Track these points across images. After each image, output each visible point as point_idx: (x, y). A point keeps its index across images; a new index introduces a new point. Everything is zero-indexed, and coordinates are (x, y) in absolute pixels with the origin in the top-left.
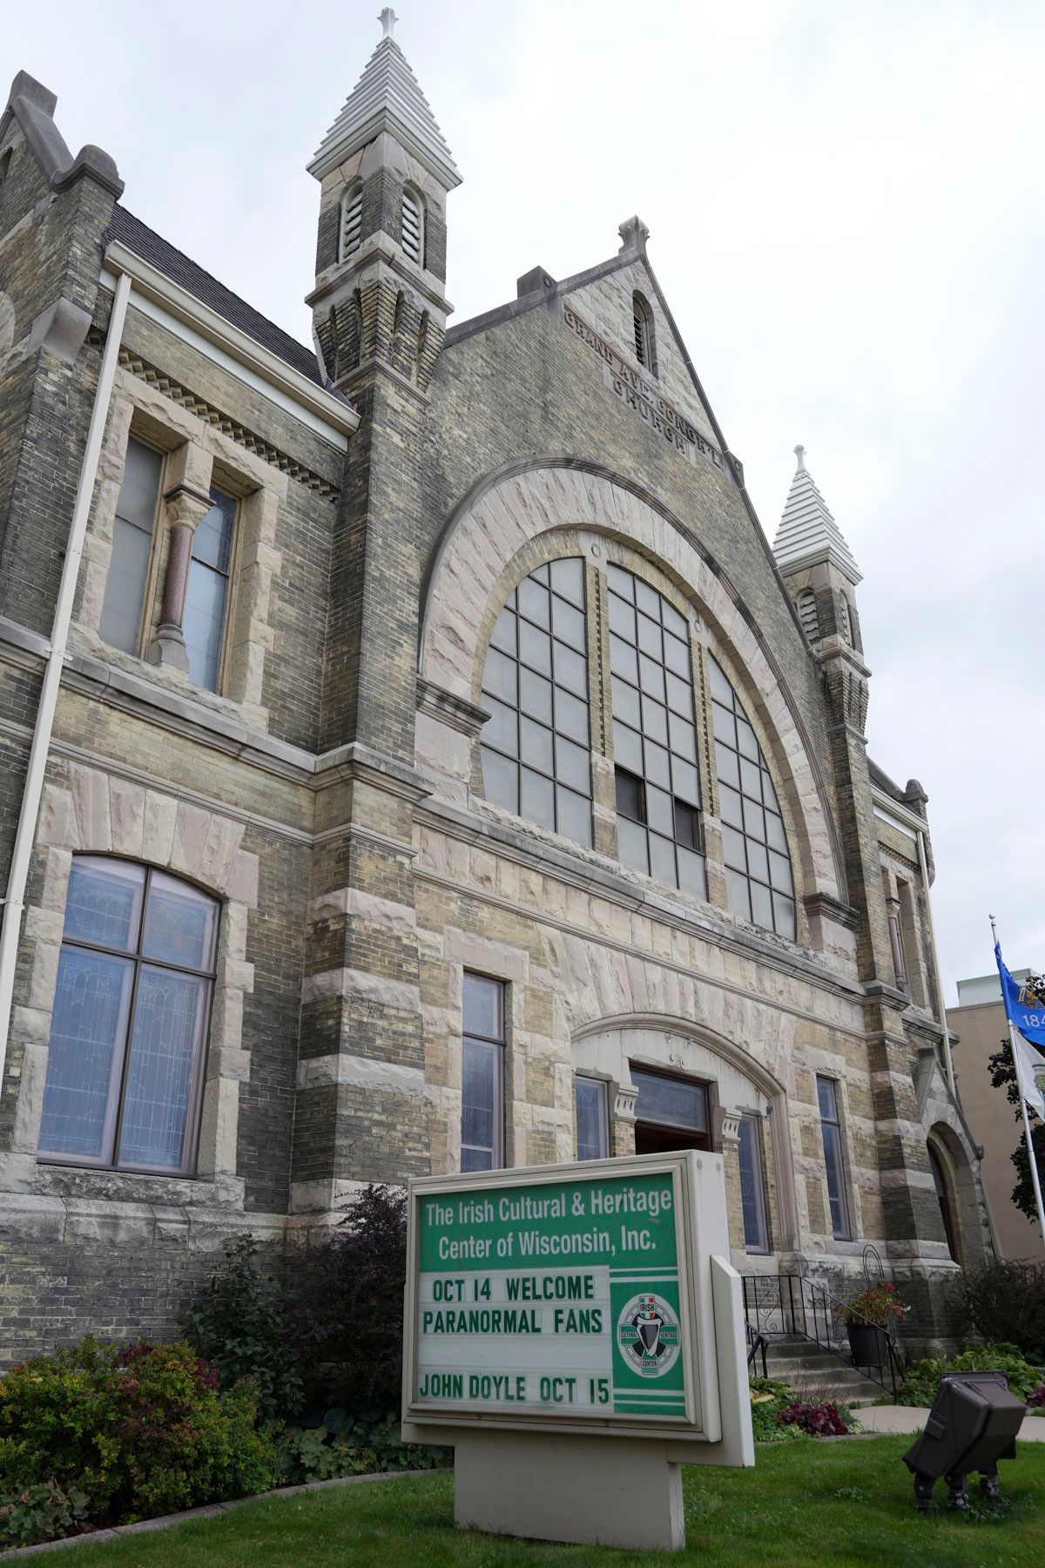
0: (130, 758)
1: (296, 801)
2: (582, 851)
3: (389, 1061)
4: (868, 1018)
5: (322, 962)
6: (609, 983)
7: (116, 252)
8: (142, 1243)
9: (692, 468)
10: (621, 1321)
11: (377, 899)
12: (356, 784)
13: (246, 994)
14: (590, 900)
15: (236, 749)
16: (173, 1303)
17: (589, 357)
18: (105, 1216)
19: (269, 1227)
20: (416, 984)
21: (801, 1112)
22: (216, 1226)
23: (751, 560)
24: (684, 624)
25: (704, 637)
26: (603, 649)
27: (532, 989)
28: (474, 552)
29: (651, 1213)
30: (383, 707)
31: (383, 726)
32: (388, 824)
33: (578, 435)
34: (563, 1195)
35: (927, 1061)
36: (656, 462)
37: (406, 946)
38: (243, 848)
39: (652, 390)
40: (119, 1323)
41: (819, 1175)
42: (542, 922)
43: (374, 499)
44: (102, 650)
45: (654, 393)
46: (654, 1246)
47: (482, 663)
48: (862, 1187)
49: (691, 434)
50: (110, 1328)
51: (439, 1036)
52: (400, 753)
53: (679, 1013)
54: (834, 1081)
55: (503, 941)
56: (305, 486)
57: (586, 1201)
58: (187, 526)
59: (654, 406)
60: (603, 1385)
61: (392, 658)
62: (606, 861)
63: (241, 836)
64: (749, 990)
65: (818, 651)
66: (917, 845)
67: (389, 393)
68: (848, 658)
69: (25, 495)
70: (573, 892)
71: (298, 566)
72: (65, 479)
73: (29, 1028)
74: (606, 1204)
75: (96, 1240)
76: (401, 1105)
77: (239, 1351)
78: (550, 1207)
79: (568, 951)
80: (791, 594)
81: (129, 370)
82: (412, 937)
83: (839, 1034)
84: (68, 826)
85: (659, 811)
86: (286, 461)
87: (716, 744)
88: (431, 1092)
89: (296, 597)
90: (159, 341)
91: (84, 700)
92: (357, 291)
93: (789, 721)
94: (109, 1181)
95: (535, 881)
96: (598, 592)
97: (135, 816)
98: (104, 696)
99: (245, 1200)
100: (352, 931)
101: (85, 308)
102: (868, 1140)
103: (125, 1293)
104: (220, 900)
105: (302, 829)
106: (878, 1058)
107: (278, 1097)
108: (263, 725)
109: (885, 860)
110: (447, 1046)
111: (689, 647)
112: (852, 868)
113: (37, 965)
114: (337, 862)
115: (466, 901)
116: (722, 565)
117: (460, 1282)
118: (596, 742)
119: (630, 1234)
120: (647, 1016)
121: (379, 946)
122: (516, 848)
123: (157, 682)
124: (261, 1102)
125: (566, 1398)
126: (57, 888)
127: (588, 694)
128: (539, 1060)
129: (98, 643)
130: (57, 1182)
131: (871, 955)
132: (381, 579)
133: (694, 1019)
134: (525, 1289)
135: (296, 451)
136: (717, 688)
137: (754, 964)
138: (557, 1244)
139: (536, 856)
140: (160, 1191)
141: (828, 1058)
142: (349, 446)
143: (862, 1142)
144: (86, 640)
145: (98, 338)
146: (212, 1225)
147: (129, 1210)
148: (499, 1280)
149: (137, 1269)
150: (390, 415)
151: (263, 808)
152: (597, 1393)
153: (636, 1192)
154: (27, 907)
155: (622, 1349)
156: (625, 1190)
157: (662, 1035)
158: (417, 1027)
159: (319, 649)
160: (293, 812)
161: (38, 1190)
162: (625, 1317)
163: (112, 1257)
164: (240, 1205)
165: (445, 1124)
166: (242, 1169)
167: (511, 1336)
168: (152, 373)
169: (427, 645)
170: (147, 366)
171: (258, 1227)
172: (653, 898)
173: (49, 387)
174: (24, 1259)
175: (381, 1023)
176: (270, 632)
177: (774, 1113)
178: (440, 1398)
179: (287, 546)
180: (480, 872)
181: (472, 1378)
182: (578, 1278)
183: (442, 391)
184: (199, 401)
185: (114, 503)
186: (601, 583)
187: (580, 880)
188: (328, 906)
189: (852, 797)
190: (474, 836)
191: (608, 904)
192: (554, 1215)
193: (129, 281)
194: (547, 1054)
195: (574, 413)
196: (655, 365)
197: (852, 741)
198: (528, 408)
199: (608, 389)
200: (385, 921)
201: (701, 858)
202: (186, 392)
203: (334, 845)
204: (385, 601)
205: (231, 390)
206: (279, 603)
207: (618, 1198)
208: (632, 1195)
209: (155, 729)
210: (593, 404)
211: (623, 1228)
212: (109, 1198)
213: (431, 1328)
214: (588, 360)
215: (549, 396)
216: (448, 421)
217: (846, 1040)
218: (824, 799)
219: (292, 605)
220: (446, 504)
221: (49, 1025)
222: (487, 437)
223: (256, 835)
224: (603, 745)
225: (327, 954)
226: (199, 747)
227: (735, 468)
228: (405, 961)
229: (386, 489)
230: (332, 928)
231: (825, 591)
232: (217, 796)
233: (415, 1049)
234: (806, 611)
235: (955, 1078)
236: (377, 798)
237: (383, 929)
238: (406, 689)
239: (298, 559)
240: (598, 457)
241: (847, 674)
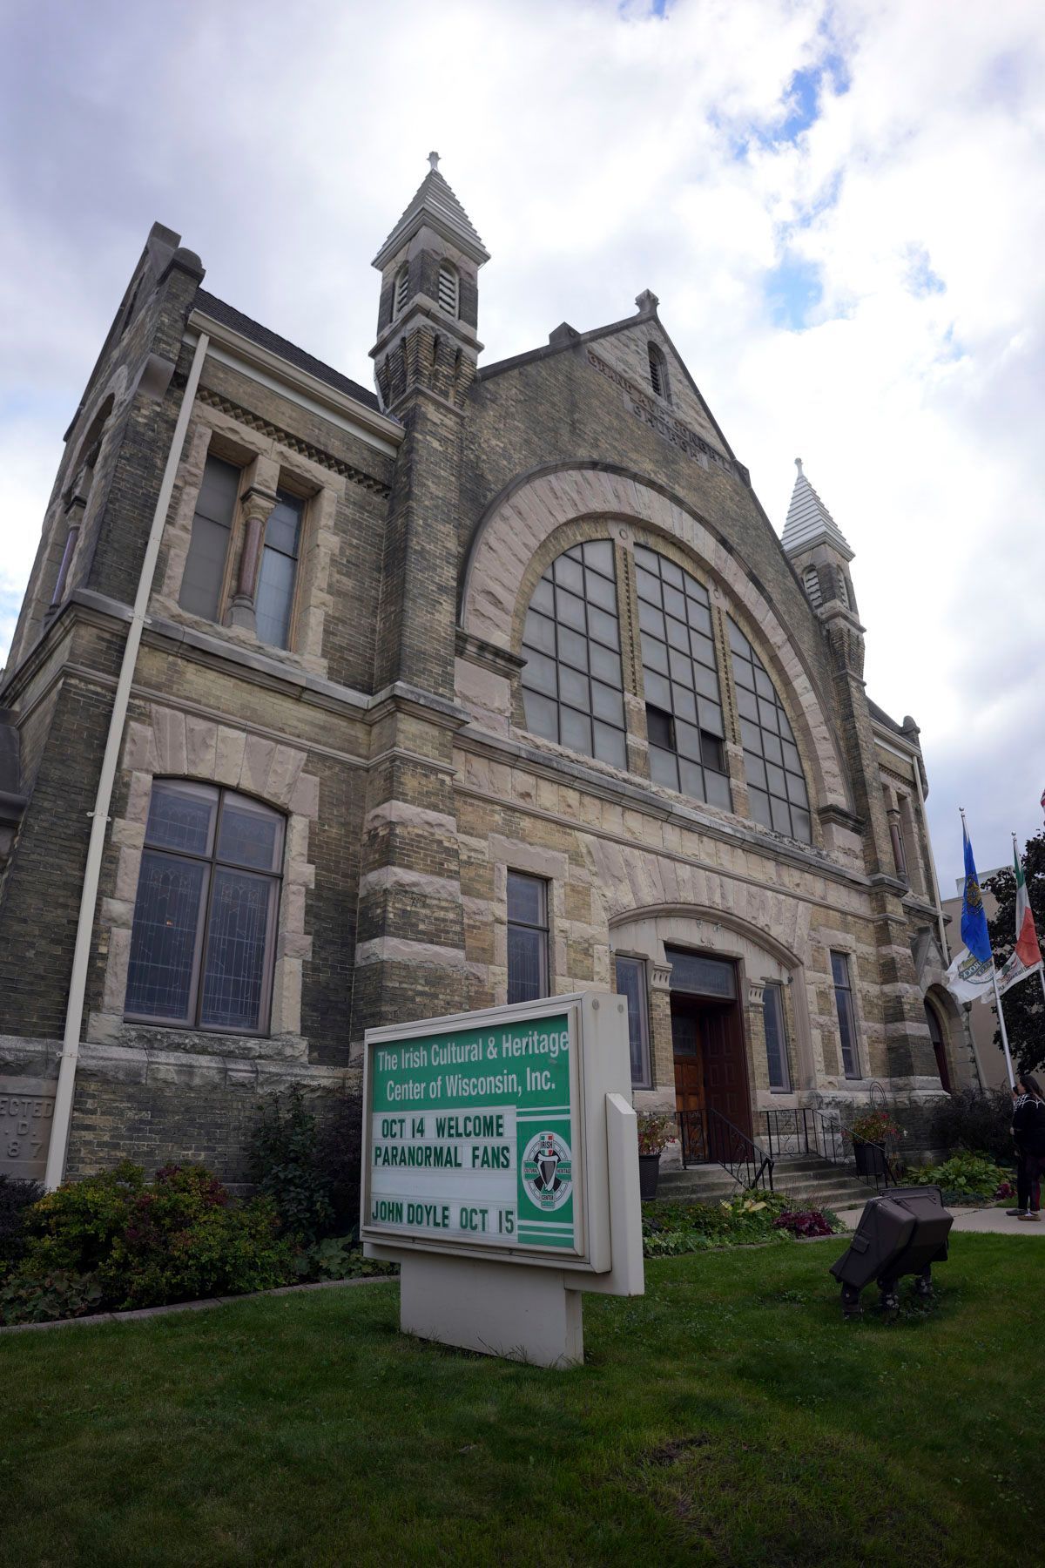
0: (204, 700)
1: (353, 733)
2: (615, 771)
3: (432, 942)
4: (874, 904)
5: (374, 863)
6: (642, 879)
7: (196, 317)
8: (215, 1088)
9: (705, 472)
10: (525, 1158)
11: (419, 810)
12: (400, 715)
13: (308, 891)
14: (623, 811)
15: (298, 693)
16: (244, 1135)
17: (611, 389)
18: (182, 1065)
19: (330, 1077)
20: (456, 879)
21: (815, 981)
22: (281, 1075)
23: (760, 543)
24: (705, 592)
25: (723, 603)
26: (633, 610)
27: (571, 885)
28: (511, 533)
29: (552, 1054)
30: (424, 653)
31: (424, 669)
32: (430, 748)
33: (604, 445)
34: (480, 1040)
35: (925, 937)
36: (673, 466)
37: (447, 848)
38: (305, 771)
39: (667, 413)
40: (197, 1149)
41: (833, 1029)
42: (579, 830)
43: (416, 490)
44: (180, 616)
45: (670, 416)
46: (553, 1087)
47: (522, 622)
48: (869, 1037)
49: (704, 446)
50: (190, 1153)
51: (485, 924)
52: (441, 690)
53: (707, 903)
54: (846, 955)
55: (546, 846)
56: (361, 486)
57: (498, 1045)
58: (257, 519)
59: (670, 425)
60: (510, 1217)
61: (433, 614)
62: (638, 780)
63: (303, 762)
64: (770, 884)
65: (822, 614)
66: (912, 767)
67: (431, 412)
68: (846, 618)
69: (118, 500)
70: (607, 805)
71: (354, 547)
72: (152, 487)
73: (114, 915)
74: (515, 1047)
75: (173, 1083)
76: (443, 979)
77: (282, 1175)
78: (470, 1052)
79: (603, 853)
80: (798, 571)
81: (208, 404)
82: (452, 840)
83: (849, 917)
84: (148, 754)
85: (688, 741)
86: (343, 467)
87: (737, 687)
88: (479, 969)
89: (353, 571)
90: (234, 382)
91: (164, 655)
92: (403, 339)
93: (800, 668)
94: (186, 1038)
95: (572, 796)
96: (626, 566)
97: (208, 746)
98: (181, 651)
99: (309, 1055)
100: (396, 835)
101: (170, 359)
102: (875, 1000)
103: (201, 1126)
104: (285, 814)
105: (359, 756)
106: (883, 935)
107: (338, 974)
108: (323, 672)
109: (885, 778)
110: (493, 932)
111: (710, 610)
112: (857, 785)
113: (122, 865)
114: (385, 781)
115: (509, 813)
116: (735, 546)
117: (402, 1121)
118: (629, 684)
119: (534, 1075)
120: (678, 906)
121: (422, 848)
122: (552, 768)
123: (230, 639)
124: (323, 977)
125: (480, 1227)
126: (139, 803)
127: (620, 646)
128: (580, 943)
129: (176, 609)
130: (140, 1037)
131: (876, 853)
132: (422, 553)
133: (720, 908)
134: (451, 1127)
135: (351, 459)
136: (735, 641)
137: (774, 863)
138: (475, 1086)
139: (572, 775)
140: (232, 1047)
141: (840, 937)
142: (398, 453)
143: (870, 1003)
144: (166, 608)
145: (180, 381)
146: (277, 1074)
147: (204, 1060)
148: (430, 1118)
149: (212, 1108)
150: (429, 426)
151: (323, 739)
152: (506, 1224)
153: (540, 1035)
154: (113, 819)
155: (525, 1183)
156: (530, 1033)
157: (694, 921)
158: (457, 914)
159: (374, 612)
160: (350, 742)
161: (125, 1043)
162: (528, 1155)
163: (190, 1098)
164: (305, 1059)
165: (493, 995)
166: (305, 1030)
167: (440, 1170)
168: (228, 405)
169: (467, 607)
170: (223, 400)
171: (320, 1077)
172: (680, 809)
173: (140, 420)
174: (112, 1097)
175: (423, 911)
176: (328, 598)
177: (794, 983)
178: (386, 1223)
179: (344, 532)
180: (521, 789)
181: (410, 1206)
182: (491, 1117)
183: (481, 412)
184: (267, 424)
185: (193, 503)
186: (629, 559)
187: (612, 795)
188: (377, 816)
189: (855, 728)
190: (514, 760)
191: (640, 815)
192: (473, 1060)
193: (208, 338)
194: (586, 937)
195: (599, 429)
196: (669, 396)
197: (853, 684)
198: (558, 425)
199: (628, 412)
200: (427, 827)
201: (726, 779)
202: (256, 418)
203: (383, 767)
204: (426, 569)
205: (294, 414)
206: (337, 576)
207: (525, 1041)
208: (536, 1037)
209: (226, 677)
210: (615, 423)
211: (528, 1069)
212: (187, 1051)
213: (380, 1160)
214: (610, 390)
215: (577, 416)
216: (486, 434)
217: (856, 922)
218: (832, 731)
219: (349, 577)
220: (485, 496)
221: (132, 913)
222: (521, 446)
223: (316, 761)
224: (634, 687)
225: (377, 856)
226: (266, 692)
227: (743, 473)
228: (446, 860)
229: (426, 482)
230: (381, 834)
231: (825, 566)
232: (282, 730)
233: (455, 933)
234: (811, 583)
235: (948, 950)
236: (420, 727)
237: (426, 834)
238: (445, 638)
239: (355, 541)
240: (621, 462)
241: (846, 630)
